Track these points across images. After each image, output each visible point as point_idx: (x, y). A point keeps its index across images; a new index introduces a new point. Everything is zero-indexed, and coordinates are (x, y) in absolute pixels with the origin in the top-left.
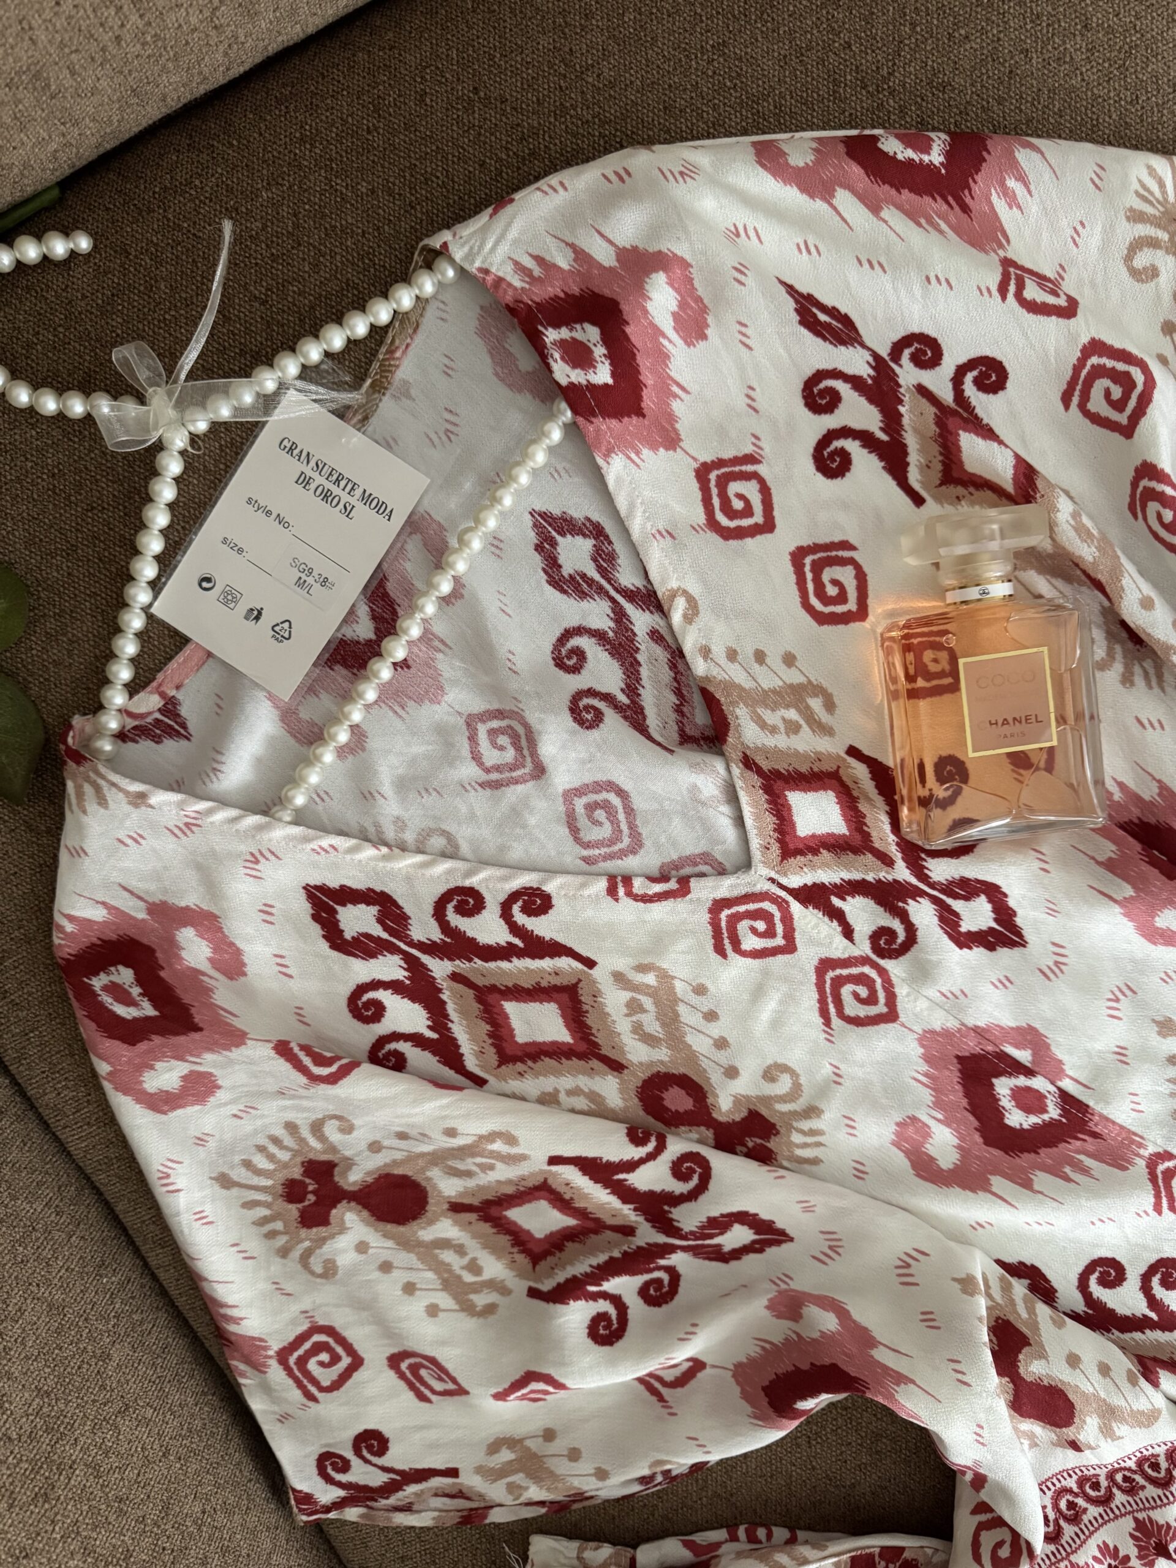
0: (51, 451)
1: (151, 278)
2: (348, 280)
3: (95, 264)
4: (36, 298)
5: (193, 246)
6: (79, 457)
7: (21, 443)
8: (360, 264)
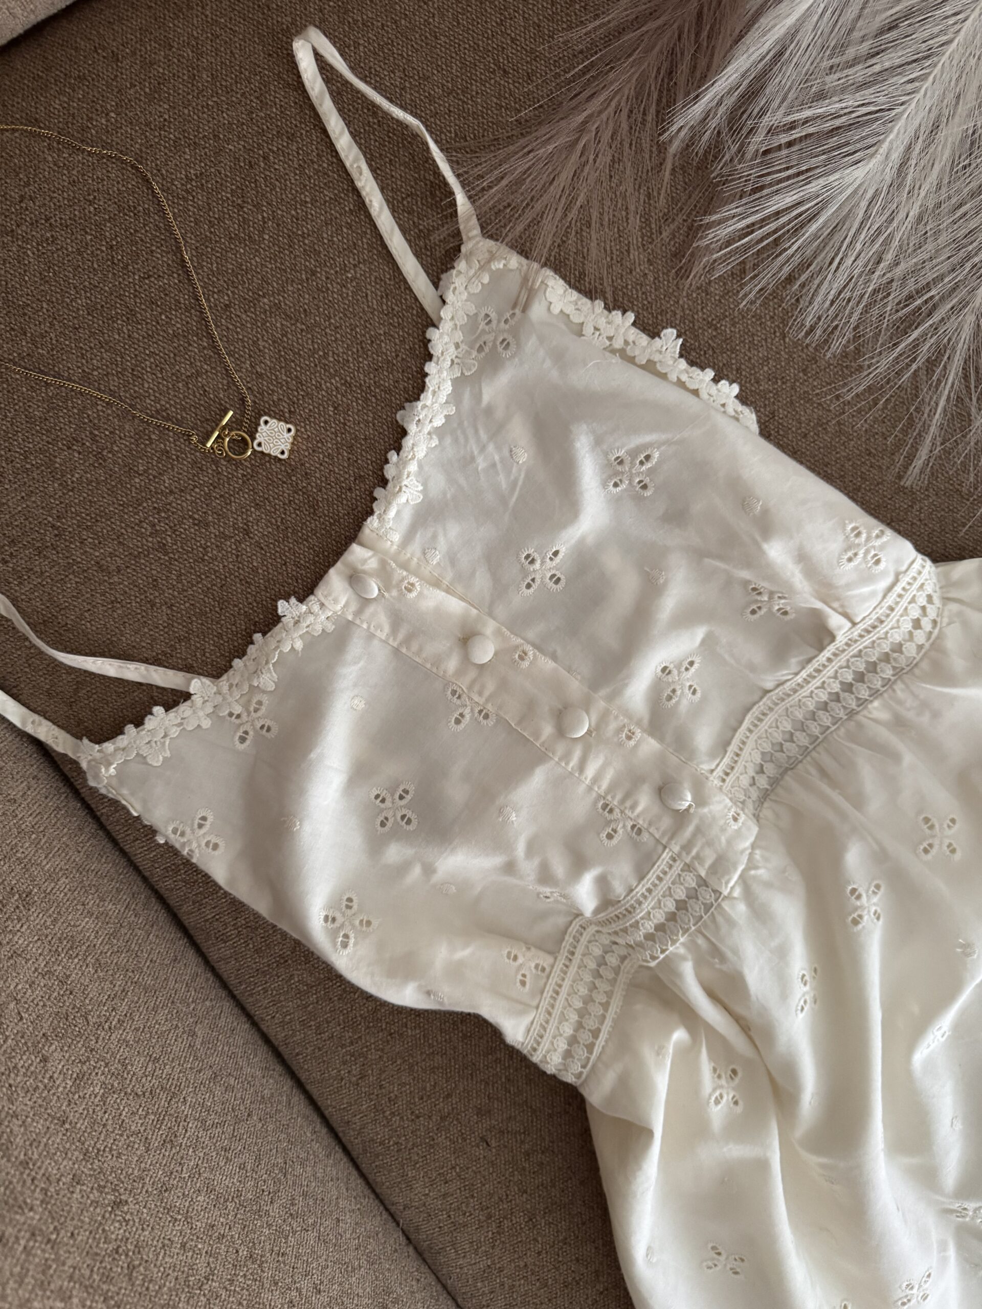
0: (108, 225)
1: (193, 69)
2: (370, 68)
3: (141, 56)
4: (87, 86)
5: (230, 39)
6: (136, 231)
7: (80, 218)
8: (381, 54)
